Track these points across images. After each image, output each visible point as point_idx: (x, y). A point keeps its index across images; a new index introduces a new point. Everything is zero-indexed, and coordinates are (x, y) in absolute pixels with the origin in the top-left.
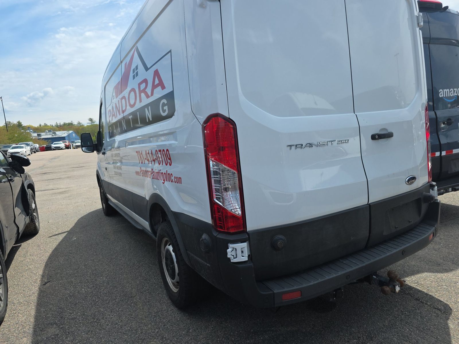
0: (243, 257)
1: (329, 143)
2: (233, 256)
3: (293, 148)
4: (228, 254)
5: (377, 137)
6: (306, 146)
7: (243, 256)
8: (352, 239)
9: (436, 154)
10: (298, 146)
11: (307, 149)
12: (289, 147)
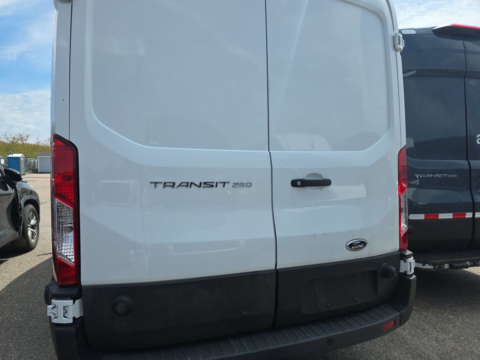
0: (65, 319)
1: (220, 186)
2: (54, 314)
3: (160, 186)
4: (49, 311)
5: (299, 183)
6: (179, 186)
7: (65, 317)
8: (243, 313)
9: (466, 215)
10: (167, 184)
11: (183, 189)
12: (154, 185)
